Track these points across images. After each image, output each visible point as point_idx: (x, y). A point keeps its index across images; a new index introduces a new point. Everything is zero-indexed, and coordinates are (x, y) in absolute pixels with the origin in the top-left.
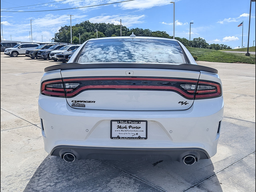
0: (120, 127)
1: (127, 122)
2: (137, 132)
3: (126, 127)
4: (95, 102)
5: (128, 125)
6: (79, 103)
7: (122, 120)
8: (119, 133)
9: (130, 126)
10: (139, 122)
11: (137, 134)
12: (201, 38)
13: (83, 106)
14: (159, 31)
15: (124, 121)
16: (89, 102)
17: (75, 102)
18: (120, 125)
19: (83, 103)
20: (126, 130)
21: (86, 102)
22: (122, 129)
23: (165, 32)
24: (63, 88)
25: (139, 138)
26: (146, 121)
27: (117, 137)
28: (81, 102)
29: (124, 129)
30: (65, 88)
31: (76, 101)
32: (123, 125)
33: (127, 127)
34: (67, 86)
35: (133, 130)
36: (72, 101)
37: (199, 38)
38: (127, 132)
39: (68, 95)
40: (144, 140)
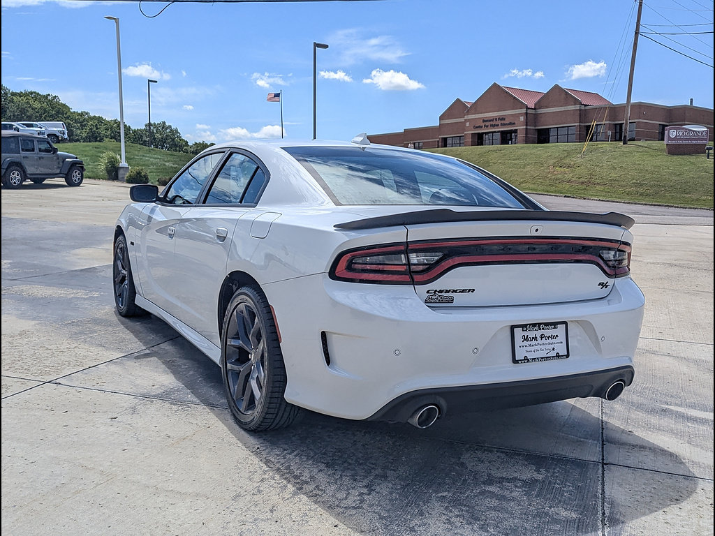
0: (526, 339)
1: (537, 328)
2: (553, 346)
3: (535, 338)
4: (474, 290)
5: (539, 333)
6: (443, 294)
7: (530, 325)
8: (527, 351)
9: (542, 335)
10: (555, 324)
11: (553, 349)
12: (167, 124)
13: (448, 302)
14: (35, 93)
15: (534, 325)
16: (463, 291)
17: (435, 293)
18: (526, 333)
19: (450, 294)
20: (536, 342)
21: (455, 291)
22: (529, 343)
23: (55, 97)
24: (405, 264)
25: (558, 356)
26: (565, 323)
27: (525, 359)
28: (447, 291)
29: (534, 342)
30: (409, 264)
31: (436, 291)
32: (531, 334)
33: (538, 336)
34: (414, 258)
35: (547, 341)
36: (428, 292)
37: (164, 123)
38: (539, 347)
39: (417, 278)
40: (565, 360)
